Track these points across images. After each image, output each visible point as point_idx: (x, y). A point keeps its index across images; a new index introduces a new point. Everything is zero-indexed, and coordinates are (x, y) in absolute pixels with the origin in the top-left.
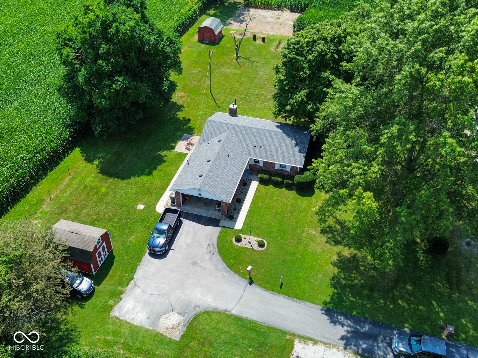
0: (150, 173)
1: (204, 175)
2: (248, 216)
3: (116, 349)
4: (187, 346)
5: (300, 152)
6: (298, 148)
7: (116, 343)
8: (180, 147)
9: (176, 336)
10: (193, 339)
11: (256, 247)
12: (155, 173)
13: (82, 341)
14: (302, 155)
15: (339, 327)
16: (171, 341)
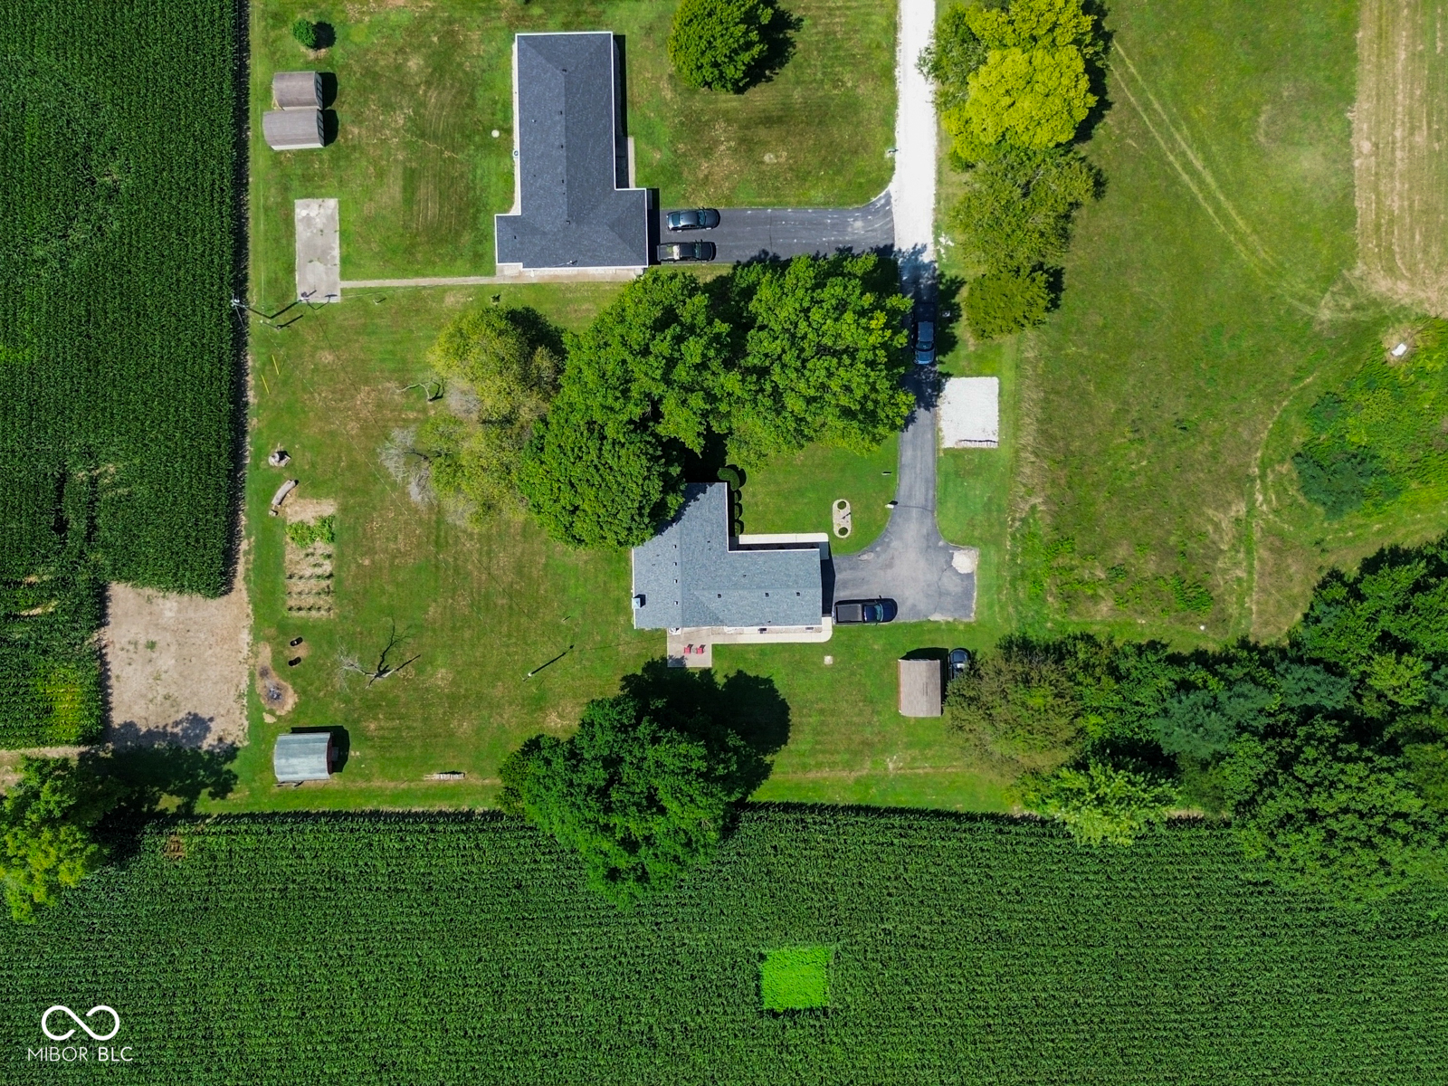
0: (769, 681)
1: (795, 591)
2: (804, 531)
3: (1004, 599)
4: (981, 539)
5: (704, 492)
6: (700, 496)
7: (999, 601)
8: (696, 662)
9: (974, 553)
10: (972, 536)
11: (848, 509)
12: (764, 675)
13: (1007, 632)
14: (708, 488)
15: (917, 414)
16: (982, 555)
